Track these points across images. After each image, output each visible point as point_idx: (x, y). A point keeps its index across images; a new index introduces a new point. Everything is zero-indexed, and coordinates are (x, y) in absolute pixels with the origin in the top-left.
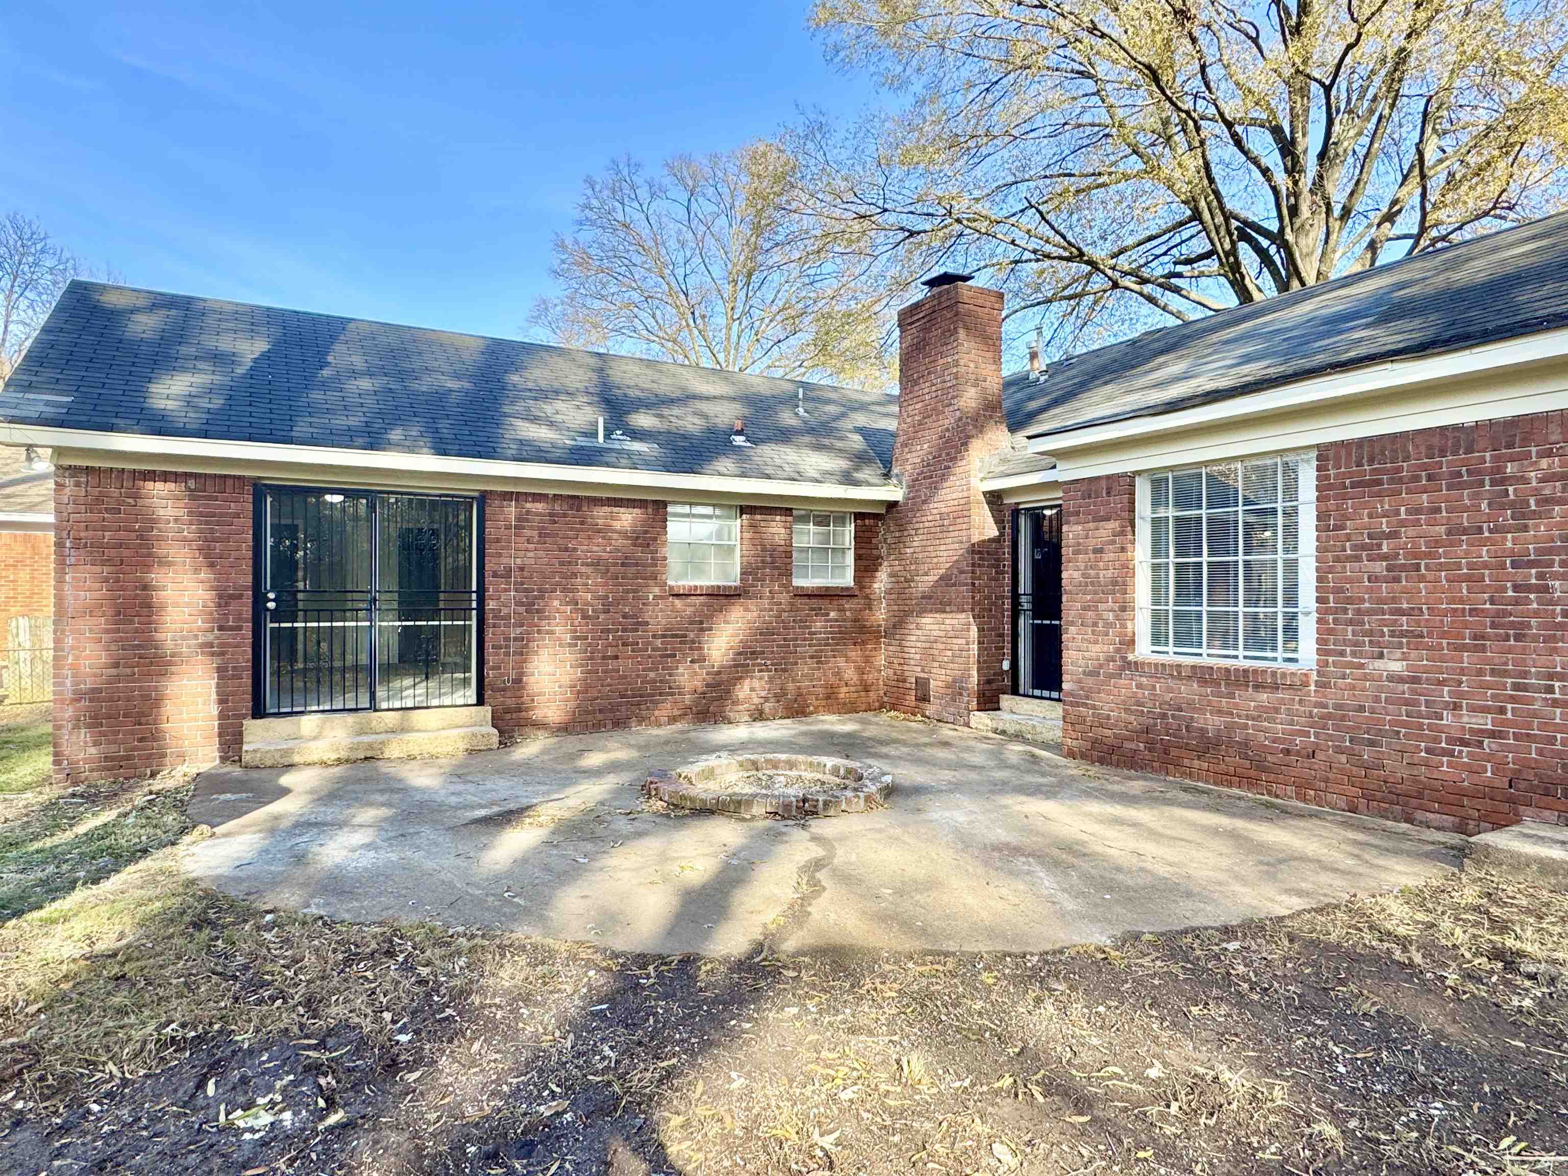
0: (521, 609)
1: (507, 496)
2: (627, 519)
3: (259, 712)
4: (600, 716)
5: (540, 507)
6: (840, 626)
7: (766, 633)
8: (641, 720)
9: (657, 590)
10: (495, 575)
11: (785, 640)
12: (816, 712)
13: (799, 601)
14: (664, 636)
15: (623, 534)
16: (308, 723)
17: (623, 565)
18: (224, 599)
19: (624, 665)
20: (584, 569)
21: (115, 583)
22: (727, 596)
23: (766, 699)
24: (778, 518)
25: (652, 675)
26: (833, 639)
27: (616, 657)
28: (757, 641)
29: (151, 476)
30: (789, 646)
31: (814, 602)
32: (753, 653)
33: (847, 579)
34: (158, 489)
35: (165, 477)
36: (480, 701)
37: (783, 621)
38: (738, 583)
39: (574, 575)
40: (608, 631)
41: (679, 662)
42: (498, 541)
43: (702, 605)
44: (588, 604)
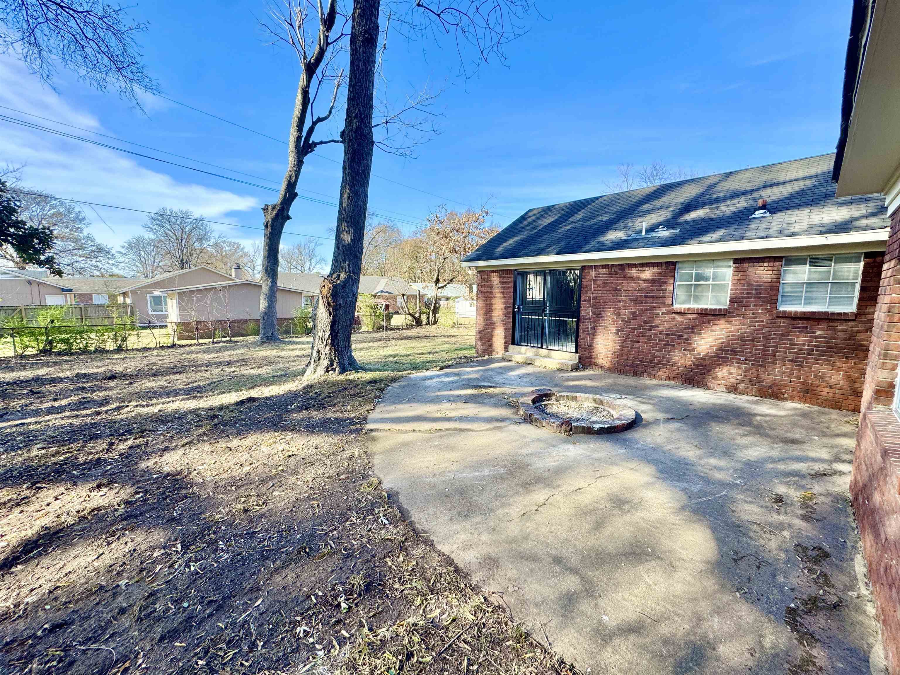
0: (594, 316)
1: (591, 267)
2: (648, 273)
3: (513, 343)
4: (628, 368)
5: (604, 271)
6: (827, 342)
7: (748, 340)
8: (650, 375)
9: (664, 310)
10: (585, 301)
11: (764, 346)
12: (786, 399)
13: (783, 322)
14: (667, 334)
15: (646, 280)
16: (523, 349)
17: (645, 296)
18: (506, 308)
19: (642, 346)
20: (624, 299)
21: (485, 302)
22: (714, 315)
23: (741, 381)
24: (766, 264)
25: (657, 353)
26: (817, 351)
27: (638, 342)
28: (737, 344)
29: (492, 272)
30: (768, 351)
31: (800, 323)
32: (733, 351)
33: (852, 308)
34: (494, 275)
35: (496, 271)
36: (576, 352)
37: (763, 334)
38: (727, 307)
39: (620, 302)
40: (635, 329)
41: (675, 349)
42: (586, 287)
43: (695, 319)
44: (625, 315)
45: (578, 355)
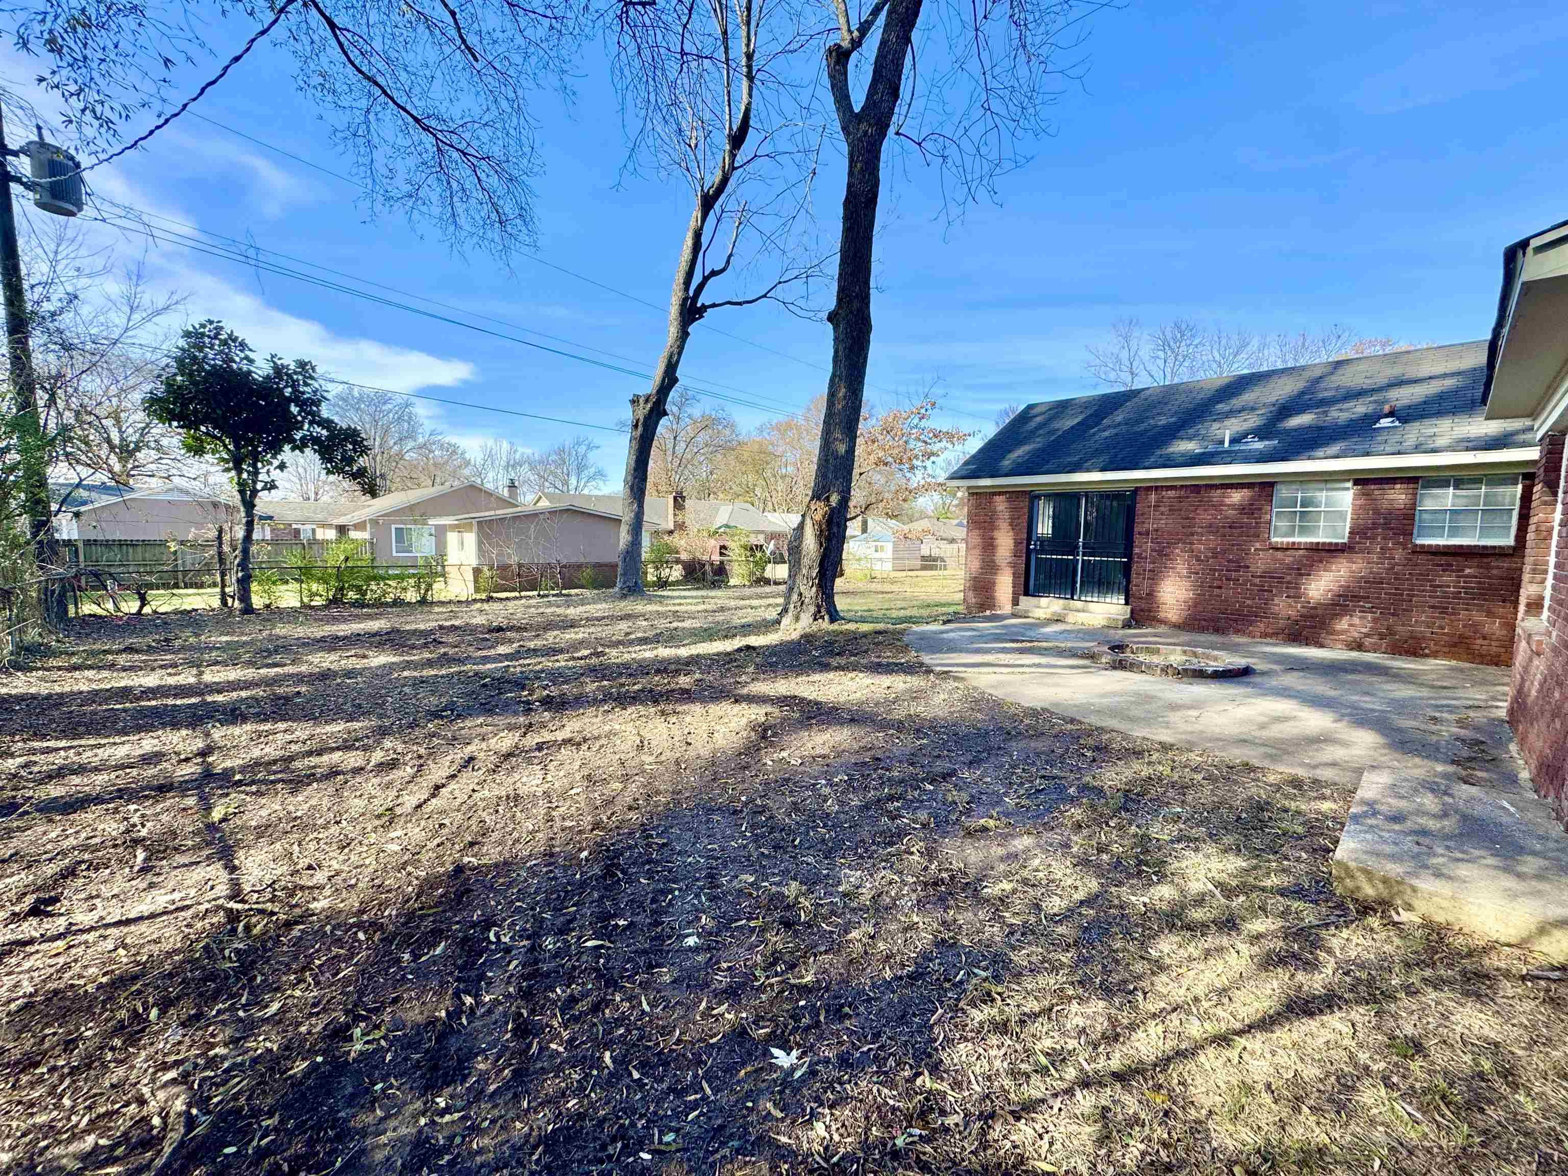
0: (1154, 554)
1: (1149, 489)
2: (1236, 497)
3: (1027, 593)
4: (1204, 623)
5: (1171, 493)
6: (1479, 583)
7: (1374, 582)
8: (1237, 632)
9: (1258, 545)
10: (1140, 534)
11: (1396, 589)
12: (1427, 656)
13: (1421, 559)
14: (1261, 577)
15: (1232, 506)
16: (1044, 601)
17: (1230, 527)
18: (1017, 543)
19: (1227, 593)
20: (1200, 530)
21: (983, 537)
22: (1329, 551)
23: (1367, 635)
24: (1398, 486)
25: (1248, 602)
26: (1466, 593)
27: (1220, 587)
28: (1360, 587)
29: (995, 494)
30: (1402, 595)
31: (1443, 560)
32: (1355, 596)
33: (1510, 541)
34: (998, 499)
35: (1000, 494)
36: (1127, 603)
37: (1396, 573)
38: (1345, 540)
39: (1192, 534)
40: (1215, 570)
41: (1275, 595)
42: (1143, 514)
43: (1304, 556)
44: (1200, 552)
45: (1129, 607)
